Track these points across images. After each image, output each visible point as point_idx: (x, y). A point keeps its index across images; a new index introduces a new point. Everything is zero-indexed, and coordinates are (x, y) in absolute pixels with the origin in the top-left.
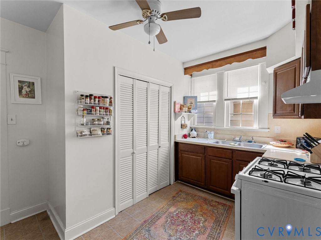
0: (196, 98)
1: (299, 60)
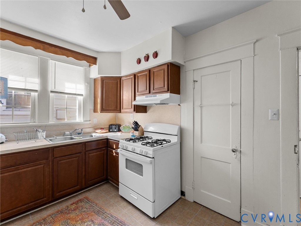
0: (5, 80)
1: (120, 78)
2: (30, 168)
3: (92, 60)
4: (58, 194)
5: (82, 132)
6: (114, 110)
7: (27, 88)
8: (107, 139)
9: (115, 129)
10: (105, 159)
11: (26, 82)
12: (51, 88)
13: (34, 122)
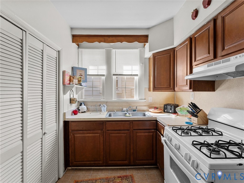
0: (85, 70)
1: (173, 50)
3: (144, 39)
4: (110, 162)
5: (137, 109)
6: (166, 88)
7: (99, 74)
8: (157, 121)
9: (171, 109)
11: (98, 69)
12: (113, 72)
13: (104, 99)
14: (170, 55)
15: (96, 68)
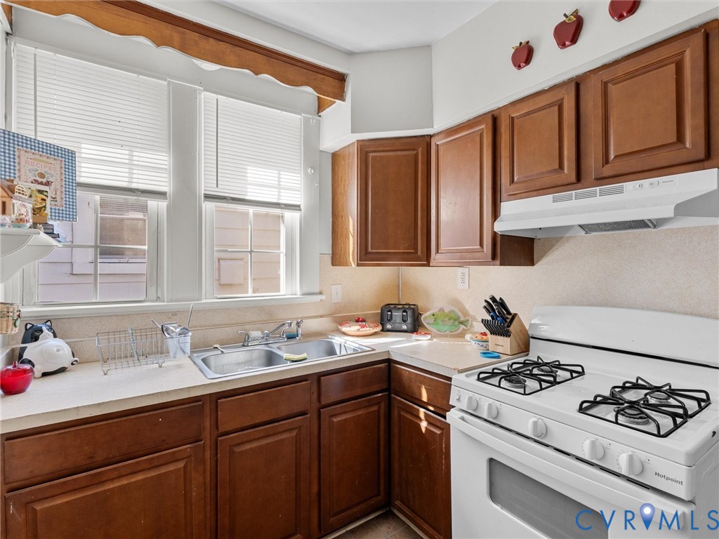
1: (426, 141)
2: (140, 477)
3: (331, 83)
5: (300, 332)
6: (405, 256)
7: (134, 186)
8: (389, 362)
9: (404, 321)
10: (382, 433)
11: (131, 165)
12: (205, 184)
13: (158, 299)
14: (416, 156)
15: (122, 154)
